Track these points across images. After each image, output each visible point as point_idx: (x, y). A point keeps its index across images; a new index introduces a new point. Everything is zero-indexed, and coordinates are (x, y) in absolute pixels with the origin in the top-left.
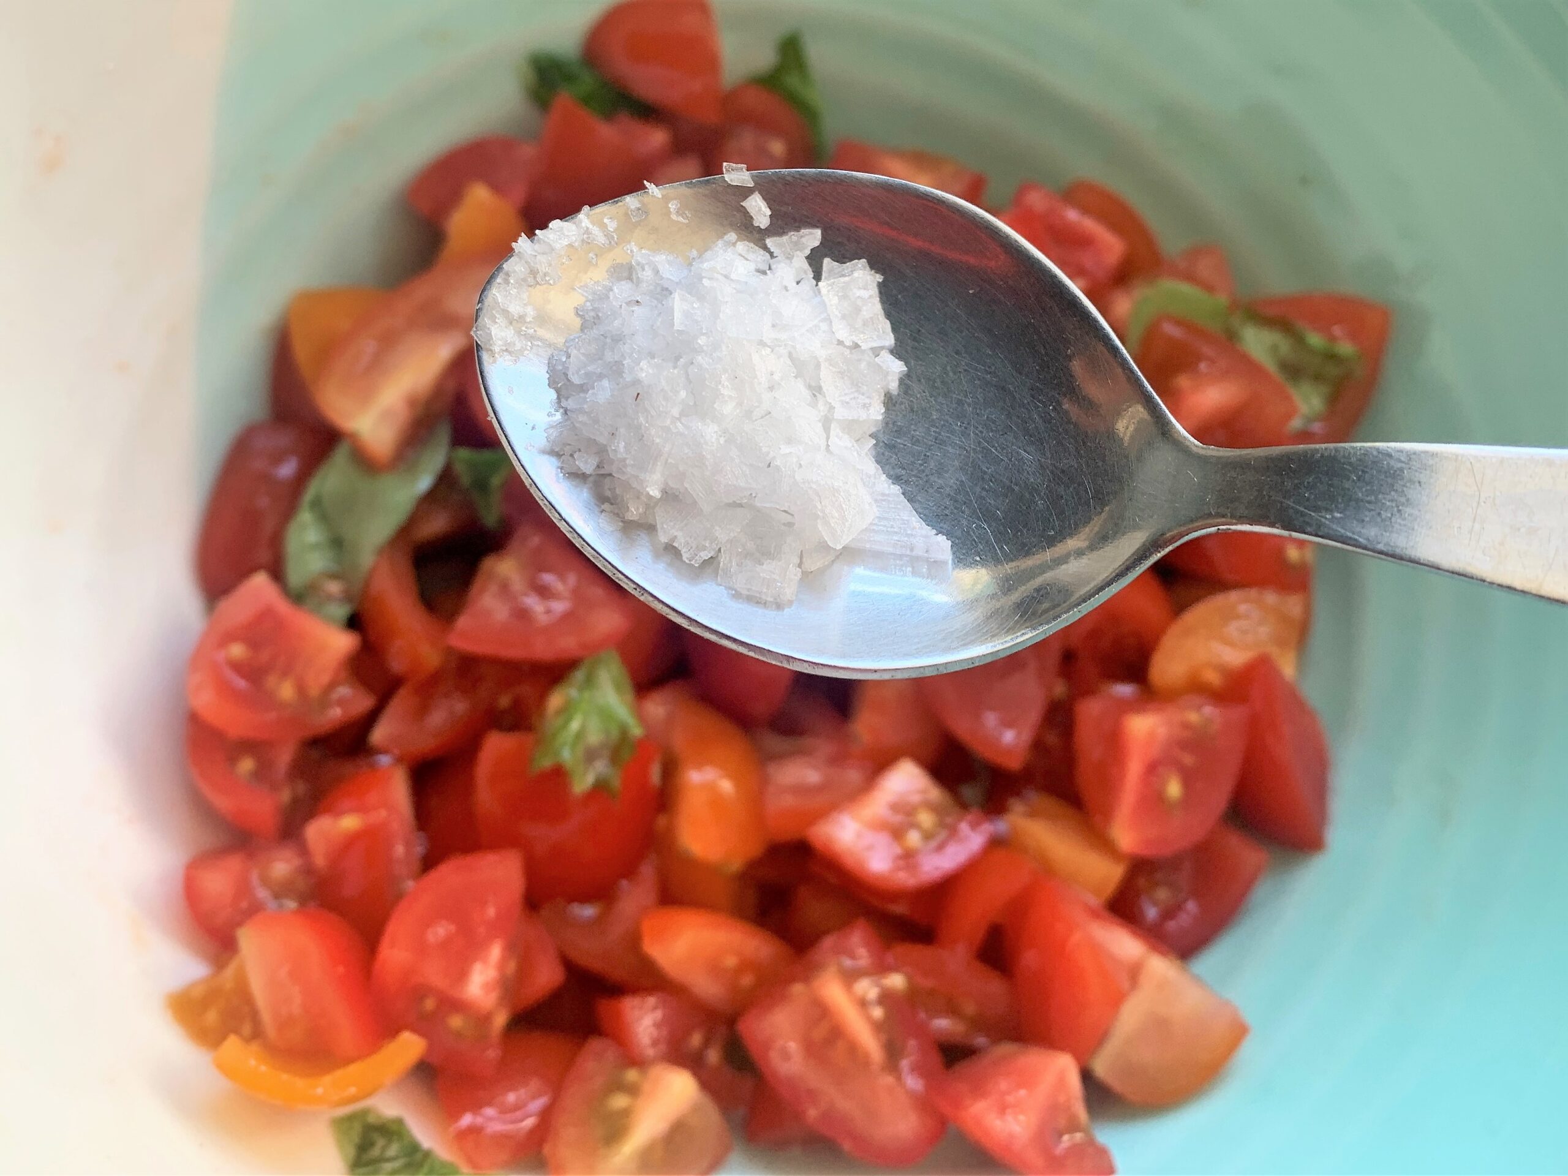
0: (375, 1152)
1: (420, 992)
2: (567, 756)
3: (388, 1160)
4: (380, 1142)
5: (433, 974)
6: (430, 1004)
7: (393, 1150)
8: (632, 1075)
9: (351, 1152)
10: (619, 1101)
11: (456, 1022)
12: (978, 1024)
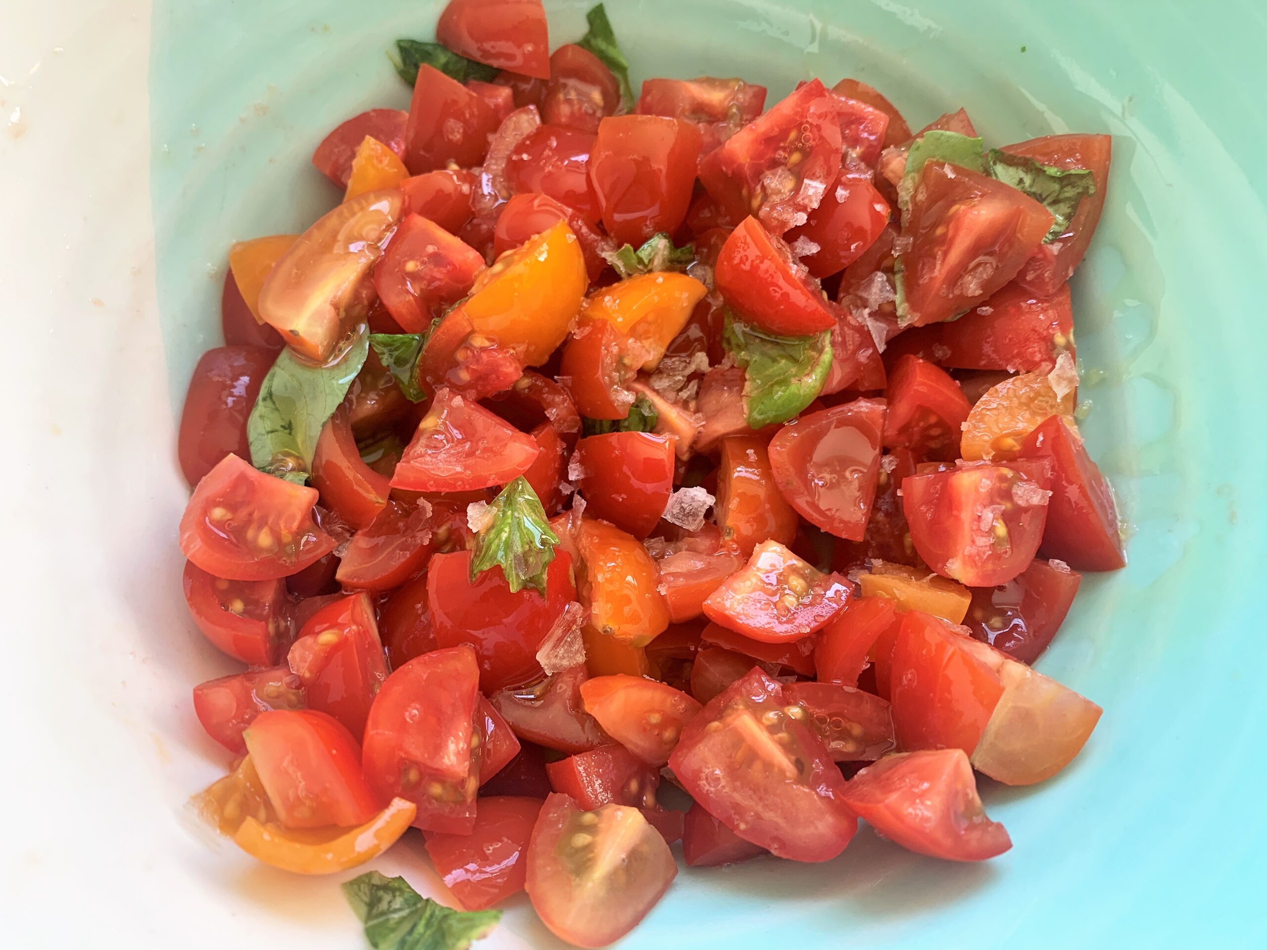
0: (384, 906)
1: (405, 765)
2: (501, 558)
3: (396, 911)
4: (387, 897)
5: (414, 748)
6: (413, 776)
7: (398, 903)
8: (589, 817)
9: (364, 909)
10: (582, 839)
11: (436, 789)
12: (865, 741)
